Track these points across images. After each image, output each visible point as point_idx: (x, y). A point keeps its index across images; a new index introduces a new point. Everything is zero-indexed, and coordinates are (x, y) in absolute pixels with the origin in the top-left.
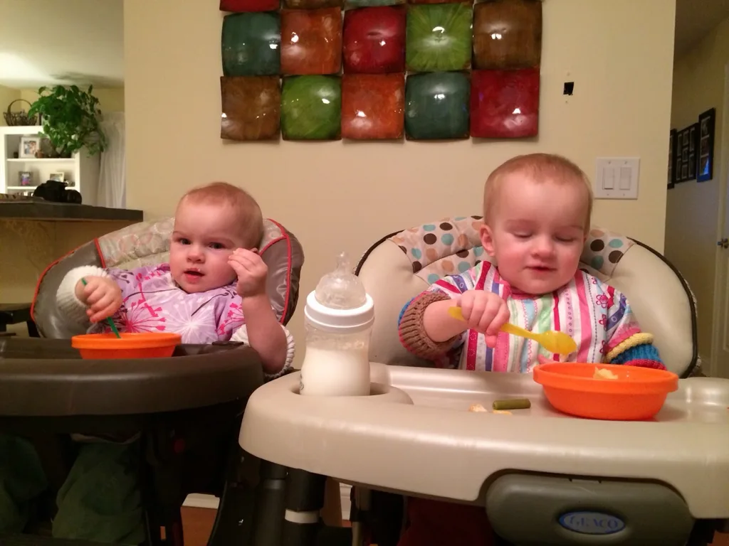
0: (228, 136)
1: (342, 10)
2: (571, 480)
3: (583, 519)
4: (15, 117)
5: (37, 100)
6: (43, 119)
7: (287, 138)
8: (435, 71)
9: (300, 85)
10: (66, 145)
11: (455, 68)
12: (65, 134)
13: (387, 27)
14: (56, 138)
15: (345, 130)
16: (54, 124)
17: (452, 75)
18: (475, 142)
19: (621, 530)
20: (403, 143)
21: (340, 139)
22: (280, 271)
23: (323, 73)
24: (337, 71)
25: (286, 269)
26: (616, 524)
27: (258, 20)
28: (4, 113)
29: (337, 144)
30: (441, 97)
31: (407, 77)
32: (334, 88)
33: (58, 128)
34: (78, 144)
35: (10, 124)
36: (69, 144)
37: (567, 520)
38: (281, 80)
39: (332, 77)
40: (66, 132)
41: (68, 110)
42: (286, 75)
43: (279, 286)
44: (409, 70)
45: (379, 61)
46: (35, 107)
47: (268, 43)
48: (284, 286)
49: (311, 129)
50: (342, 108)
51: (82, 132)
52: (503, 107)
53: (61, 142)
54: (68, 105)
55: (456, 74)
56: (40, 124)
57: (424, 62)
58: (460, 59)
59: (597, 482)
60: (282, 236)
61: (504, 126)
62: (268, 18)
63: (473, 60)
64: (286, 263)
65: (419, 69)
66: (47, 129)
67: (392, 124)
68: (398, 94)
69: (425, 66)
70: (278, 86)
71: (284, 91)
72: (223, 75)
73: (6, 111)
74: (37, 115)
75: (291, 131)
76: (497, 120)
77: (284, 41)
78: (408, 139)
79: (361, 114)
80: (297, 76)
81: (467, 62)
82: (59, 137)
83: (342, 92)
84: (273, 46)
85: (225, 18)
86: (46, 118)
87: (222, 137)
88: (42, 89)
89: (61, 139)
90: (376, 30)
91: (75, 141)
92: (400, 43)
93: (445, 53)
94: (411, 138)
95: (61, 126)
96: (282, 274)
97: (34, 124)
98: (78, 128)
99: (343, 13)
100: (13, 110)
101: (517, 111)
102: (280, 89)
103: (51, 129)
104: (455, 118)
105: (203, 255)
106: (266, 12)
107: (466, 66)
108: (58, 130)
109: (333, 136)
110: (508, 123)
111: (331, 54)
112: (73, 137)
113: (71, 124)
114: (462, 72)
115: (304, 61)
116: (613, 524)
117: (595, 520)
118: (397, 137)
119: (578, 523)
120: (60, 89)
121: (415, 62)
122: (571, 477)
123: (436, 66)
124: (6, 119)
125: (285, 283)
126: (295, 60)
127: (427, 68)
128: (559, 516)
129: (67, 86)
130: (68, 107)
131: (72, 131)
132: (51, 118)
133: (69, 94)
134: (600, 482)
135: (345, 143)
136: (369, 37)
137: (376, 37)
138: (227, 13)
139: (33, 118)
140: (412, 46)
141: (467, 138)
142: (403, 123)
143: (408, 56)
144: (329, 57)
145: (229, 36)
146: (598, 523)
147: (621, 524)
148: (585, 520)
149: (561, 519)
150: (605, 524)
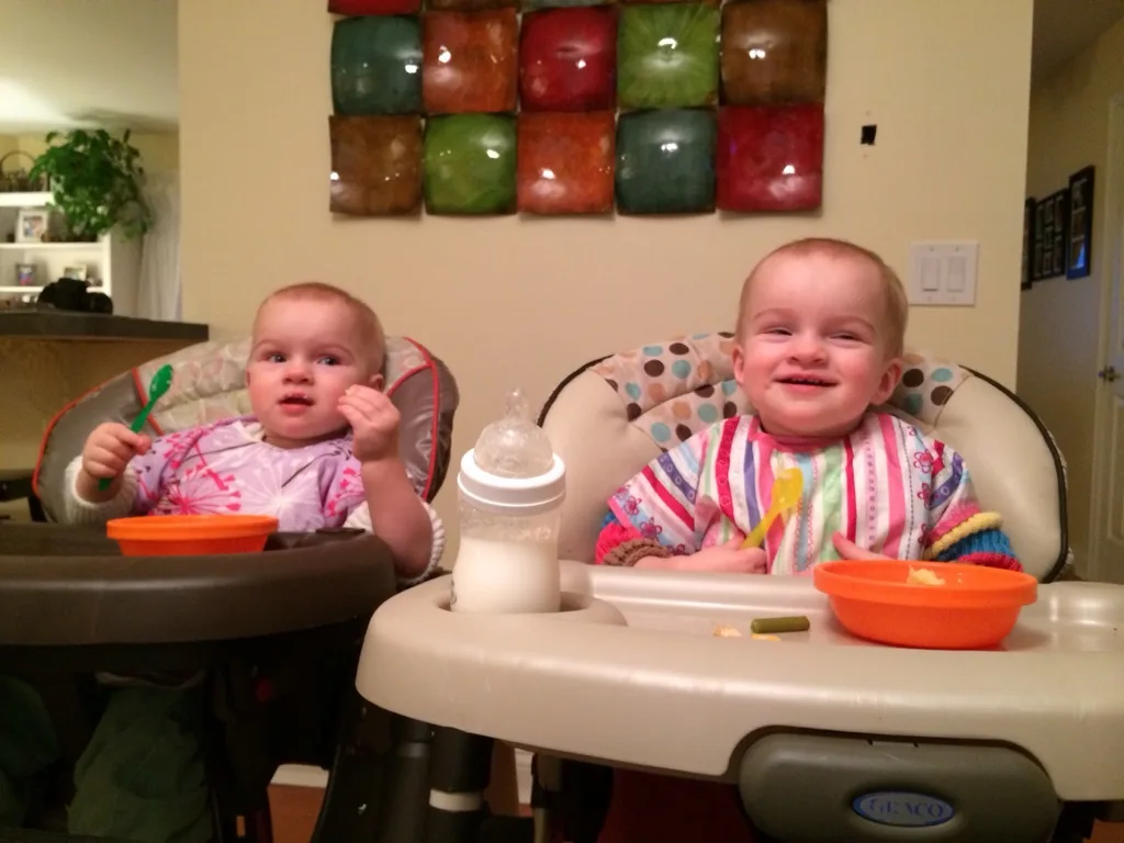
0: (341, 209)
1: (518, 12)
2: (871, 743)
3: (889, 805)
4: (9, 179)
5: (44, 152)
6: (53, 183)
7: (432, 211)
8: (662, 107)
9: (452, 128)
11: (693, 102)
12: (86, 205)
13: (588, 39)
14: (74, 213)
15: (523, 199)
16: (69, 189)
17: (689, 113)
18: (724, 218)
19: (950, 818)
20: (612, 219)
21: (514, 213)
22: (421, 418)
23: (488, 110)
24: (510, 106)
25: (431, 415)
26: (941, 810)
27: (388, 28)
29: (510, 223)
30: (672, 147)
31: (619, 117)
32: (506, 135)
33: (76, 196)
34: (108, 222)
36: (94, 220)
37: (864, 804)
38: (423, 122)
39: (502, 116)
40: (89, 203)
41: (91, 168)
42: (431, 114)
43: (421, 441)
44: (622, 107)
45: (575, 92)
46: (41, 163)
47: (402, 64)
48: (428, 441)
49: (469, 196)
50: (519, 165)
51: (113, 203)
52: (766, 164)
53: (81, 219)
54: (92, 161)
55: (695, 112)
56: (48, 189)
57: (645, 96)
58: (701, 88)
59: (911, 745)
60: (424, 363)
61: (770, 193)
62: (402, 25)
63: (722, 90)
64: (431, 407)
65: (637, 105)
66: (59, 198)
67: (596, 190)
68: (604, 144)
69: (646, 100)
70: (419, 130)
71: (428, 138)
72: (333, 113)
74: (44, 175)
75: (439, 199)
76: (758, 184)
77: (428, 61)
78: (620, 212)
79: (548, 174)
80: (447, 115)
81: (711, 93)
82: (78, 209)
83: (518, 139)
84: (411, 69)
85: (337, 24)
86: (58, 180)
87: (331, 210)
88: (51, 136)
89: (82, 213)
90: (571, 44)
91: (102, 216)
92: (608, 64)
93: (679, 80)
94: (624, 211)
95: (82, 193)
96: (424, 423)
97: (40, 191)
98: (108, 197)
99: (519, 17)
100: (5, 168)
101: (789, 169)
102: (422, 135)
103: (66, 197)
104: (694, 177)
105: (311, 372)
106: (400, 16)
107: (709, 100)
108: (77, 199)
109: (504, 208)
110: (776, 189)
111: (500, 80)
112: (100, 210)
113: (97, 189)
114: (704, 108)
115: (458, 92)
116: (936, 811)
117: (908, 806)
118: (603, 210)
119: (881, 809)
120: (79, 136)
121: (631, 94)
123: (663, 101)
125: (429, 436)
126: (445, 89)
127: (649, 104)
128: (853, 798)
129: (90, 131)
130: (92, 164)
131: (98, 201)
132: (66, 180)
133: (94, 143)
134: (916, 745)
135: (522, 219)
136: (560, 55)
137: (570, 55)
138: (339, 17)
139: (38, 180)
140: (626, 68)
141: (712, 211)
142: (612, 188)
143: (620, 84)
144: (497, 86)
145: (342, 53)
146: (913, 809)
147: (948, 809)
148: (892, 806)
149: (855, 803)
150: (923, 810)
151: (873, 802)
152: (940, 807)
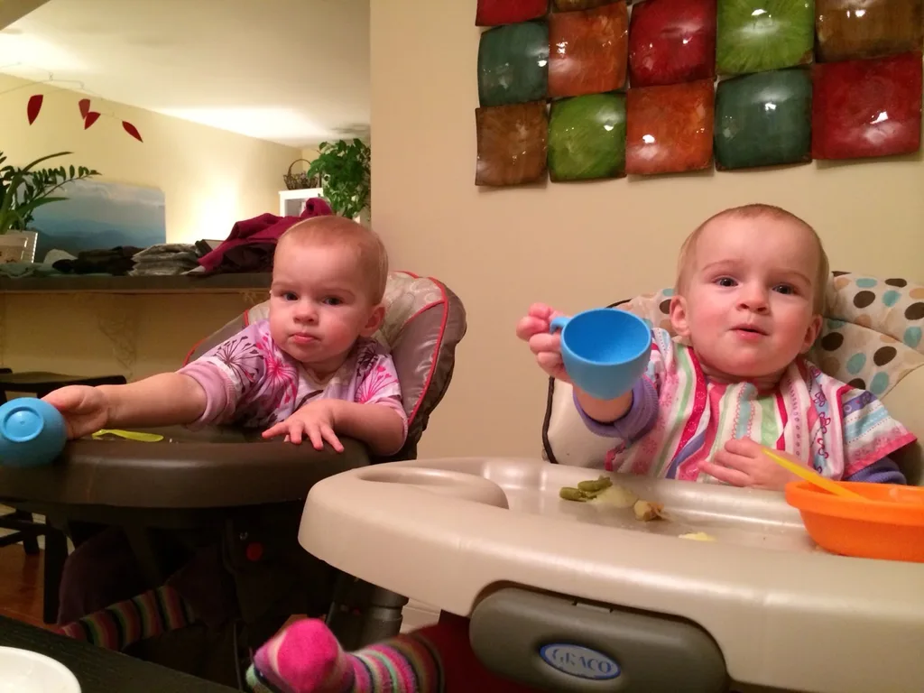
0: (485, 183)
1: (629, 4)
2: (575, 604)
3: (568, 655)
4: (295, 180)
5: (318, 158)
6: (323, 180)
7: (556, 180)
8: (759, 70)
9: (572, 109)
10: (346, 208)
11: (789, 64)
12: (344, 196)
13: (689, 18)
14: (336, 202)
15: (630, 164)
16: (333, 185)
17: (785, 74)
18: (820, 167)
19: (613, 677)
20: (712, 175)
21: (624, 176)
22: (427, 344)
23: (602, 90)
24: (621, 85)
25: (435, 341)
26: (609, 669)
27: (522, 31)
28: (285, 176)
29: (620, 185)
30: (770, 106)
31: (719, 84)
32: (617, 110)
33: (338, 189)
34: (359, 207)
35: (290, 188)
36: (350, 206)
37: (549, 652)
38: (549, 106)
39: (615, 93)
40: (346, 194)
41: (349, 168)
42: (556, 98)
43: (423, 362)
44: (721, 74)
45: (677, 67)
46: (316, 166)
47: (536, 59)
48: (430, 363)
49: (584, 163)
50: (627, 134)
51: (362, 192)
52: (865, 112)
53: (341, 206)
54: (349, 163)
55: (789, 72)
56: (320, 186)
57: (742, 62)
58: (797, 49)
59: (607, 611)
60: (440, 299)
61: (865, 141)
62: (533, 27)
63: (816, 48)
64: (437, 335)
65: (734, 71)
66: (327, 192)
67: (695, 151)
68: (701, 111)
69: (743, 66)
70: (545, 111)
71: (553, 119)
72: (479, 106)
73: (286, 173)
74: (317, 175)
75: (560, 169)
76: (855, 132)
77: (554, 54)
78: (720, 170)
79: (649, 139)
80: (569, 98)
81: (806, 53)
82: (339, 200)
83: (627, 113)
84: (542, 63)
85: (484, 35)
86: (326, 179)
87: (476, 184)
88: (323, 145)
89: (341, 202)
90: (672, 26)
91: (355, 202)
92: (708, 40)
93: (774, 43)
94: (723, 168)
95: (341, 186)
96: (429, 348)
97: (315, 187)
98: (358, 188)
99: (630, 8)
100: (294, 172)
101: (883, 116)
102: (548, 116)
103: (331, 190)
104: (788, 131)
105: (316, 313)
106: (533, 21)
107: (803, 60)
108: (338, 192)
109: (615, 173)
110: (872, 135)
111: (613, 64)
112: (353, 198)
113: (351, 183)
114: (800, 68)
115: (577, 78)
116: (605, 667)
117: (582, 658)
118: (702, 167)
119: (562, 659)
120: (342, 144)
121: (729, 62)
122: (576, 600)
123: (760, 65)
124: (286, 182)
125: (431, 359)
126: (567, 78)
127: (747, 68)
128: (541, 645)
129: (349, 141)
130: (349, 165)
131: (352, 191)
132: (331, 178)
133: (351, 149)
134: (611, 611)
135: (631, 181)
136: (664, 36)
137: (676, 35)
138: (484, 29)
139: (314, 179)
140: (725, 39)
141: (809, 162)
142: (711, 147)
143: (719, 54)
144: (611, 69)
145: (487, 57)
146: (586, 663)
147: (615, 669)
148: (571, 656)
149: (542, 650)
150: (594, 665)
151: (555, 651)
152: (609, 665)
